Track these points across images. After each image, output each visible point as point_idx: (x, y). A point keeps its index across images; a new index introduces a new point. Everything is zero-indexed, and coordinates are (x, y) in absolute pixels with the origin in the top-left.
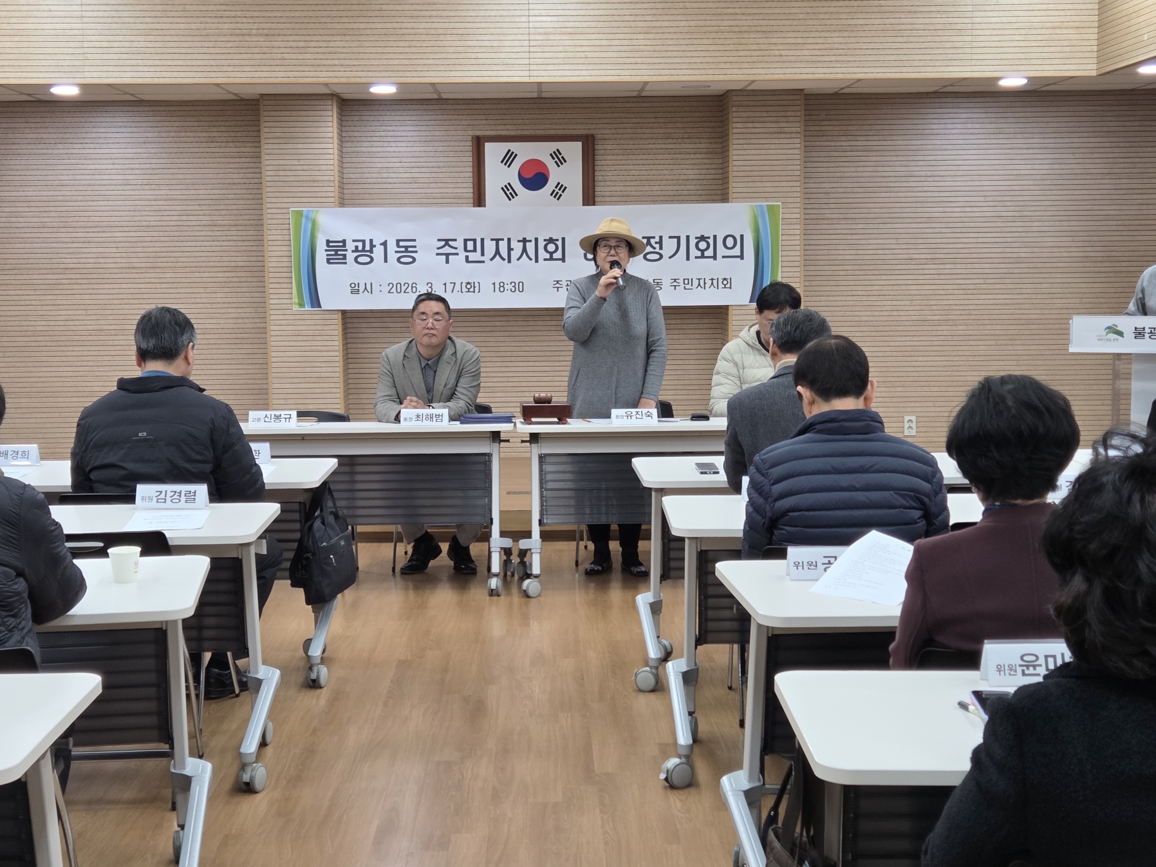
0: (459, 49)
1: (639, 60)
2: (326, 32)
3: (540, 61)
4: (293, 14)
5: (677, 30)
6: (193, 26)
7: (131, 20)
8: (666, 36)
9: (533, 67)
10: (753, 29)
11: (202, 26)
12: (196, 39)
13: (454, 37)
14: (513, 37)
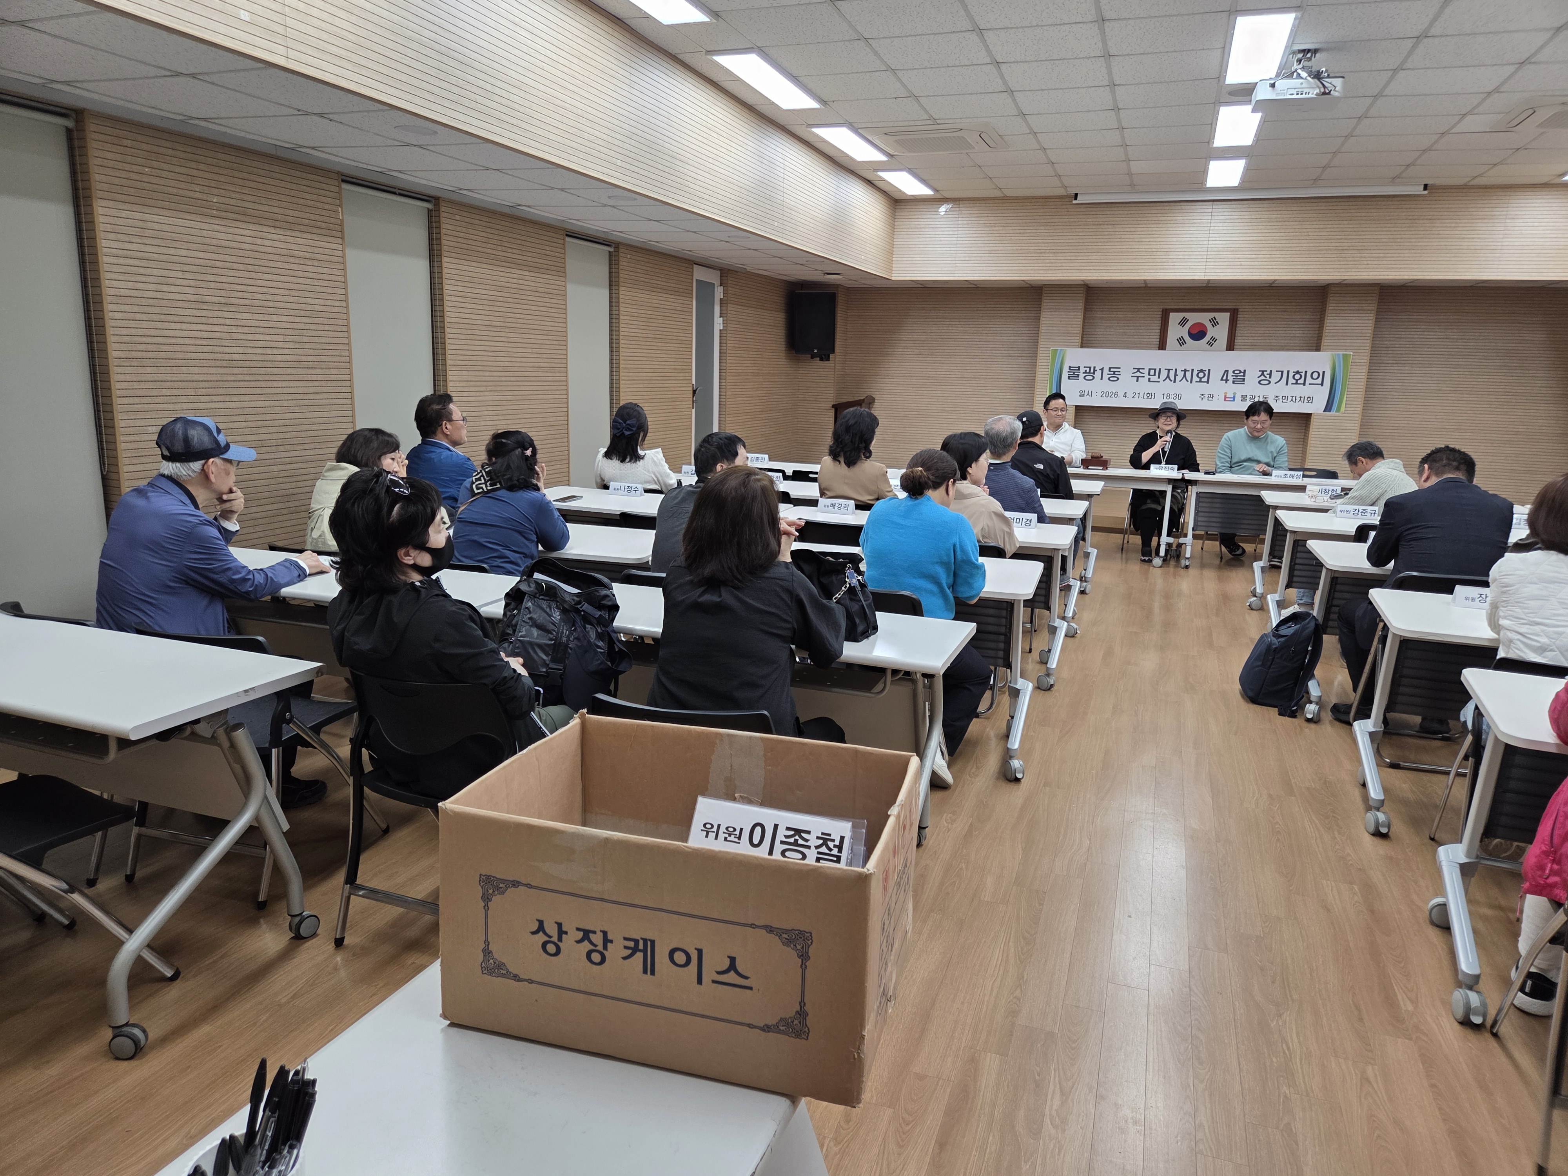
0: (1164, 260)
1: (1274, 267)
2: (1088, 251)
3: (1212, 267)
4: (1070, 241)
5: (1301, 248)
6: (1014, 248)
7: (982, 245)
8: (1293, 252)
9: (1207, 271)
10: (1351, 248)
11: (1020, 248)
12: (1015, 255)
13: (1162, 253)
14: (1197, 253)
